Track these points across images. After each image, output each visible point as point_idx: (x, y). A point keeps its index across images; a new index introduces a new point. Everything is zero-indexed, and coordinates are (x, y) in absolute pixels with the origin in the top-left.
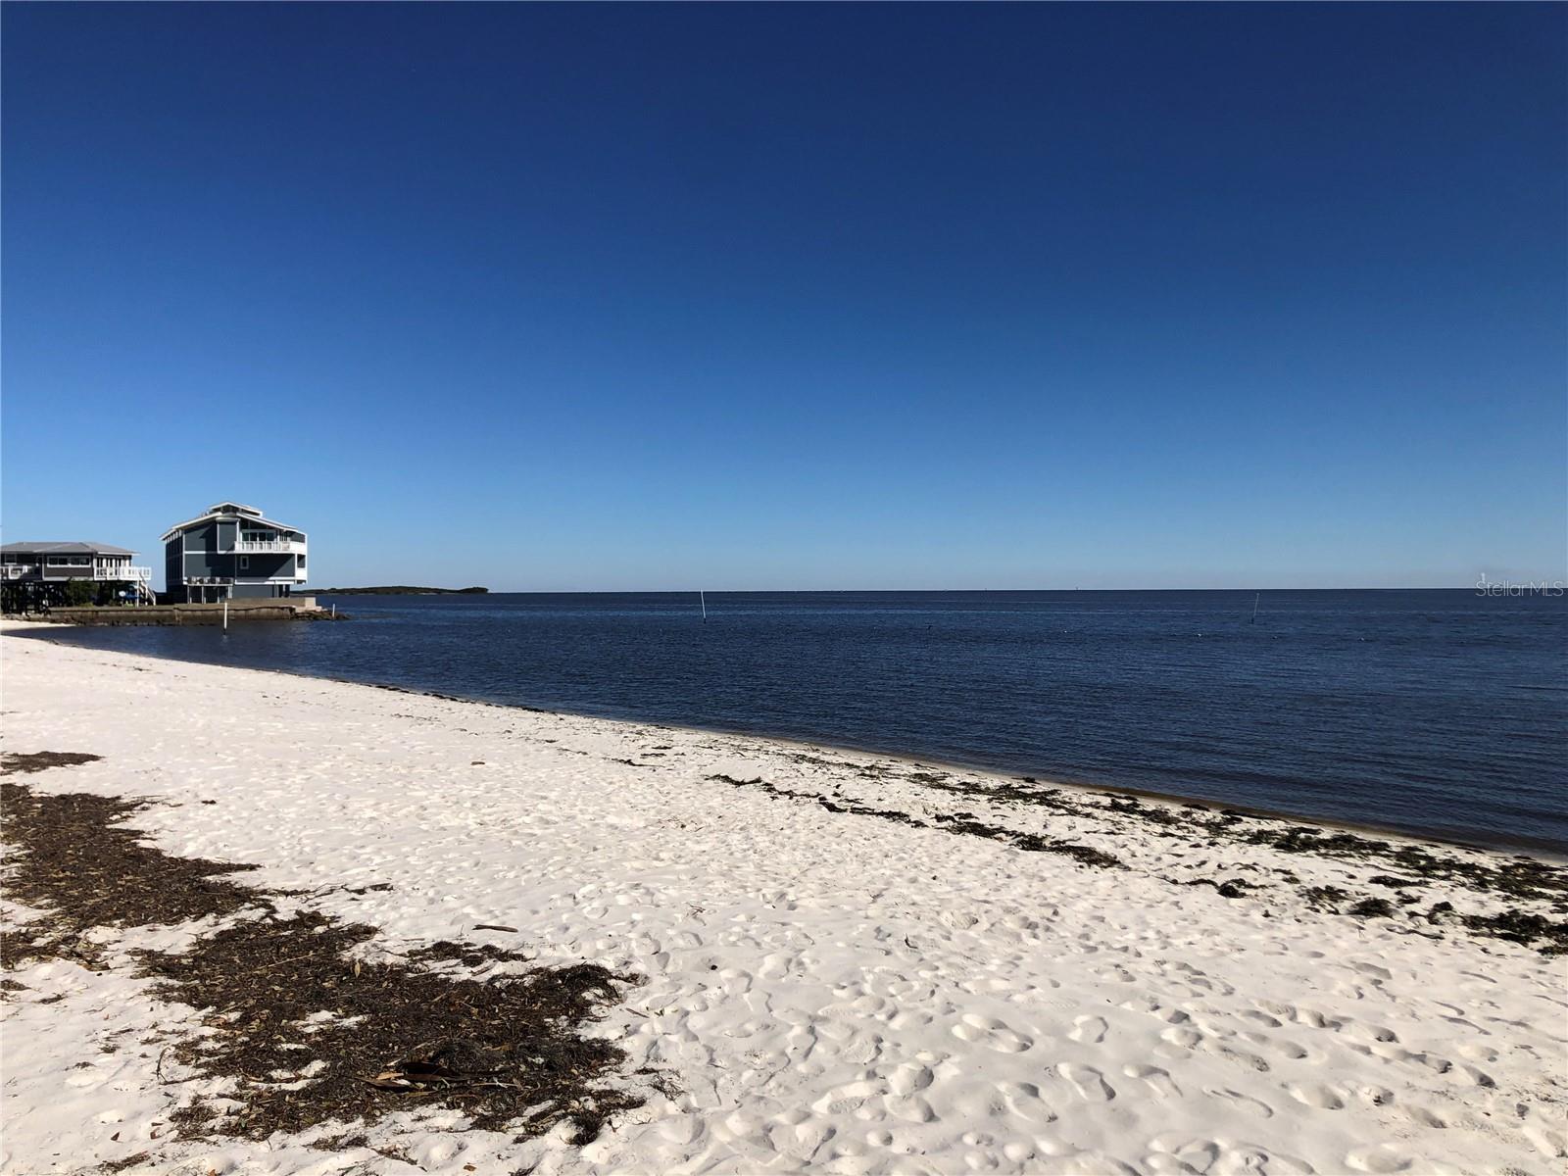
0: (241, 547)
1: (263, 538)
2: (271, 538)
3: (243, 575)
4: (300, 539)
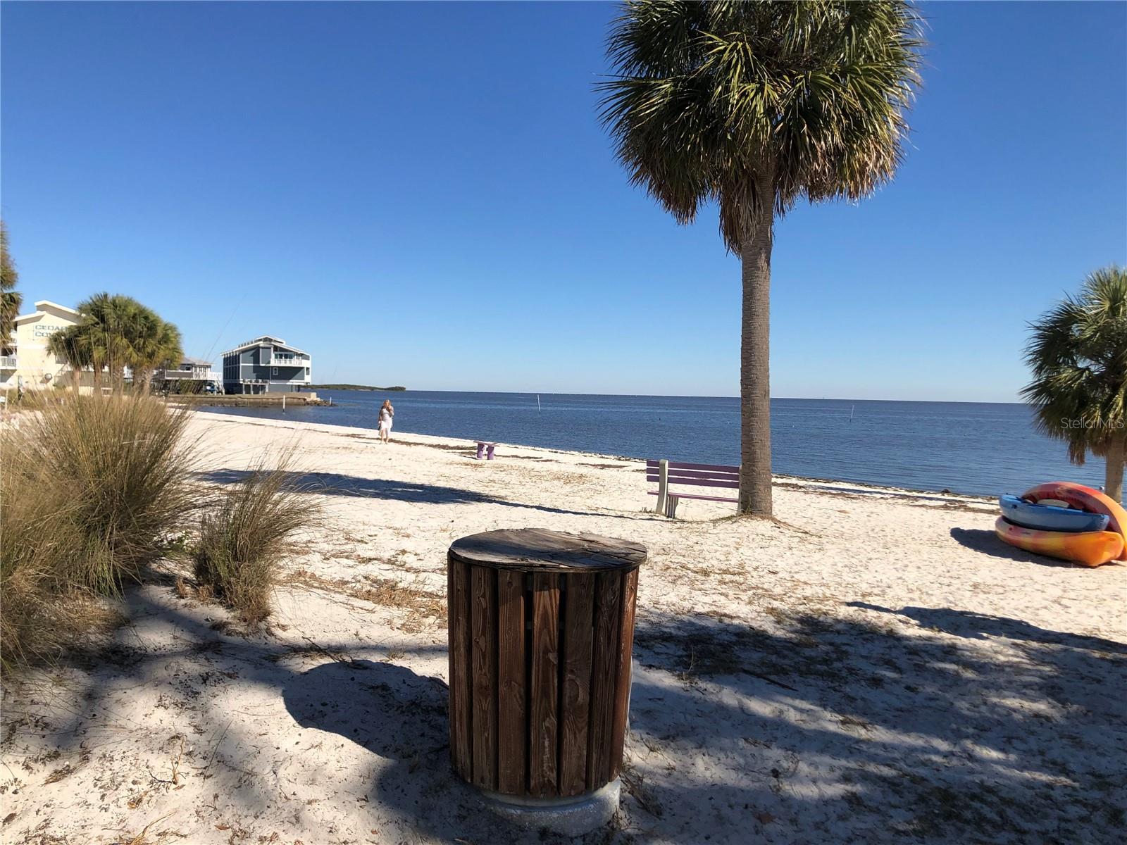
0: (274, 362)
1: (286, 357)
2: (291, 357)
3: (274, 378)
4: (307, 358)
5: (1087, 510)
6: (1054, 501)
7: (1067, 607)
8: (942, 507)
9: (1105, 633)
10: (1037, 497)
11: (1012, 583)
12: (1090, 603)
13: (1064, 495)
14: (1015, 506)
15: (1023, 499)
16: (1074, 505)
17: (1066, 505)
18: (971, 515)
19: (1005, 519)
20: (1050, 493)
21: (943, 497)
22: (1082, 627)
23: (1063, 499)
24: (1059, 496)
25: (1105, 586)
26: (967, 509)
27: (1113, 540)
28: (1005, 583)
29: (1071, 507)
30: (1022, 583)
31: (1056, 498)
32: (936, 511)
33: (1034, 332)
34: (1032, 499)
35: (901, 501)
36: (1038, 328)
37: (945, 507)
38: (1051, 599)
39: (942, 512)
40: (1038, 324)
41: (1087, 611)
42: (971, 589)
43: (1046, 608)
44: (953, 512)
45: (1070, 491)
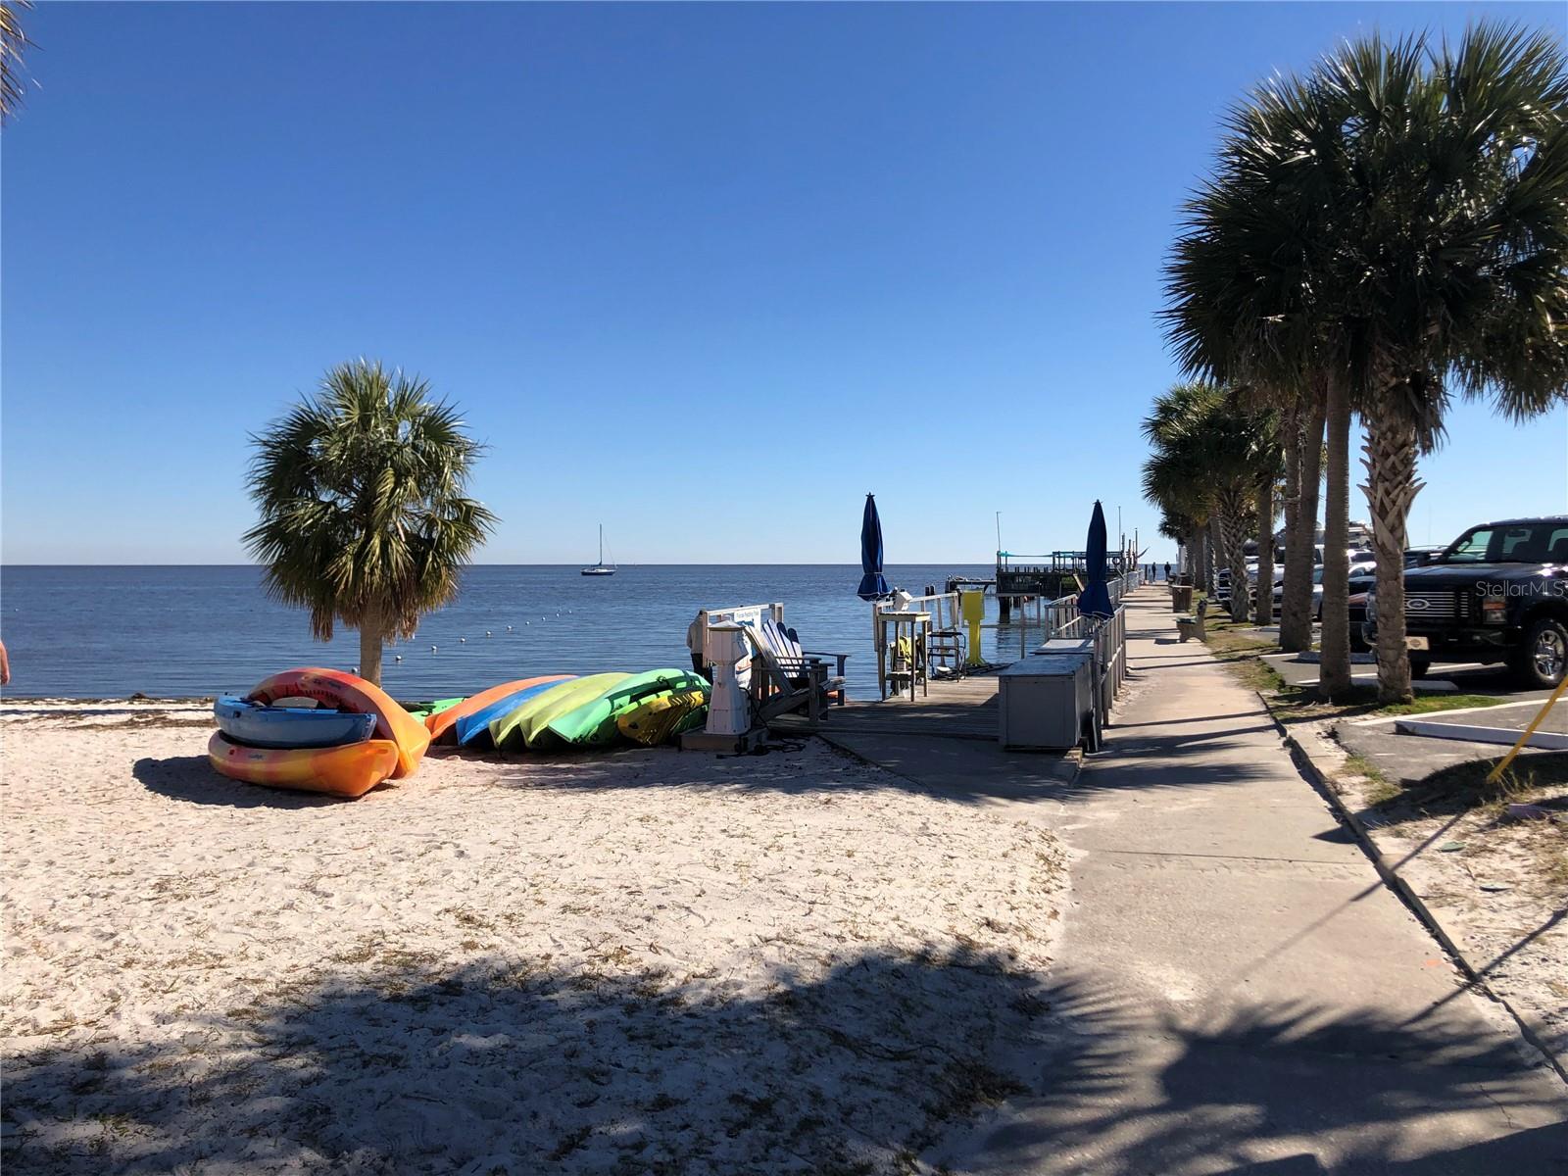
5: (345, 708)
6: (297, 699)
7: (327, 896)
8: (125, 724)
9: (394, 938)
10: (271, 695)
11: (231, 863)
12: (363, 877)
13: (311, 687)
14: (238, 714)
15: (250, 701)
16: (324, 702)
17: (314, 703)
18: (173, 732)
19: (222, 735)
20: (290, 687)
21: (131, 707)
22: (355, 934)
23: (309, 695)
24: (304, 689)
25: (381, 835)
26: (168, 723)
27: (385, 751)
28: (220, 865)
29: (320, 706)
30: (248, 858)
31: (300, 693)
32: (112, 734)
33: (259, 450)
34: (263, 700)
35: (52, 723)
36: (265, 443)
37: (131, 724)
38: (298, 883)
39: (123, 733)
40: (265, 438)
41: (360, 896)
42: (152, 894)
43: (290, 906)
44: (143, 731)
45: (318, 681)
